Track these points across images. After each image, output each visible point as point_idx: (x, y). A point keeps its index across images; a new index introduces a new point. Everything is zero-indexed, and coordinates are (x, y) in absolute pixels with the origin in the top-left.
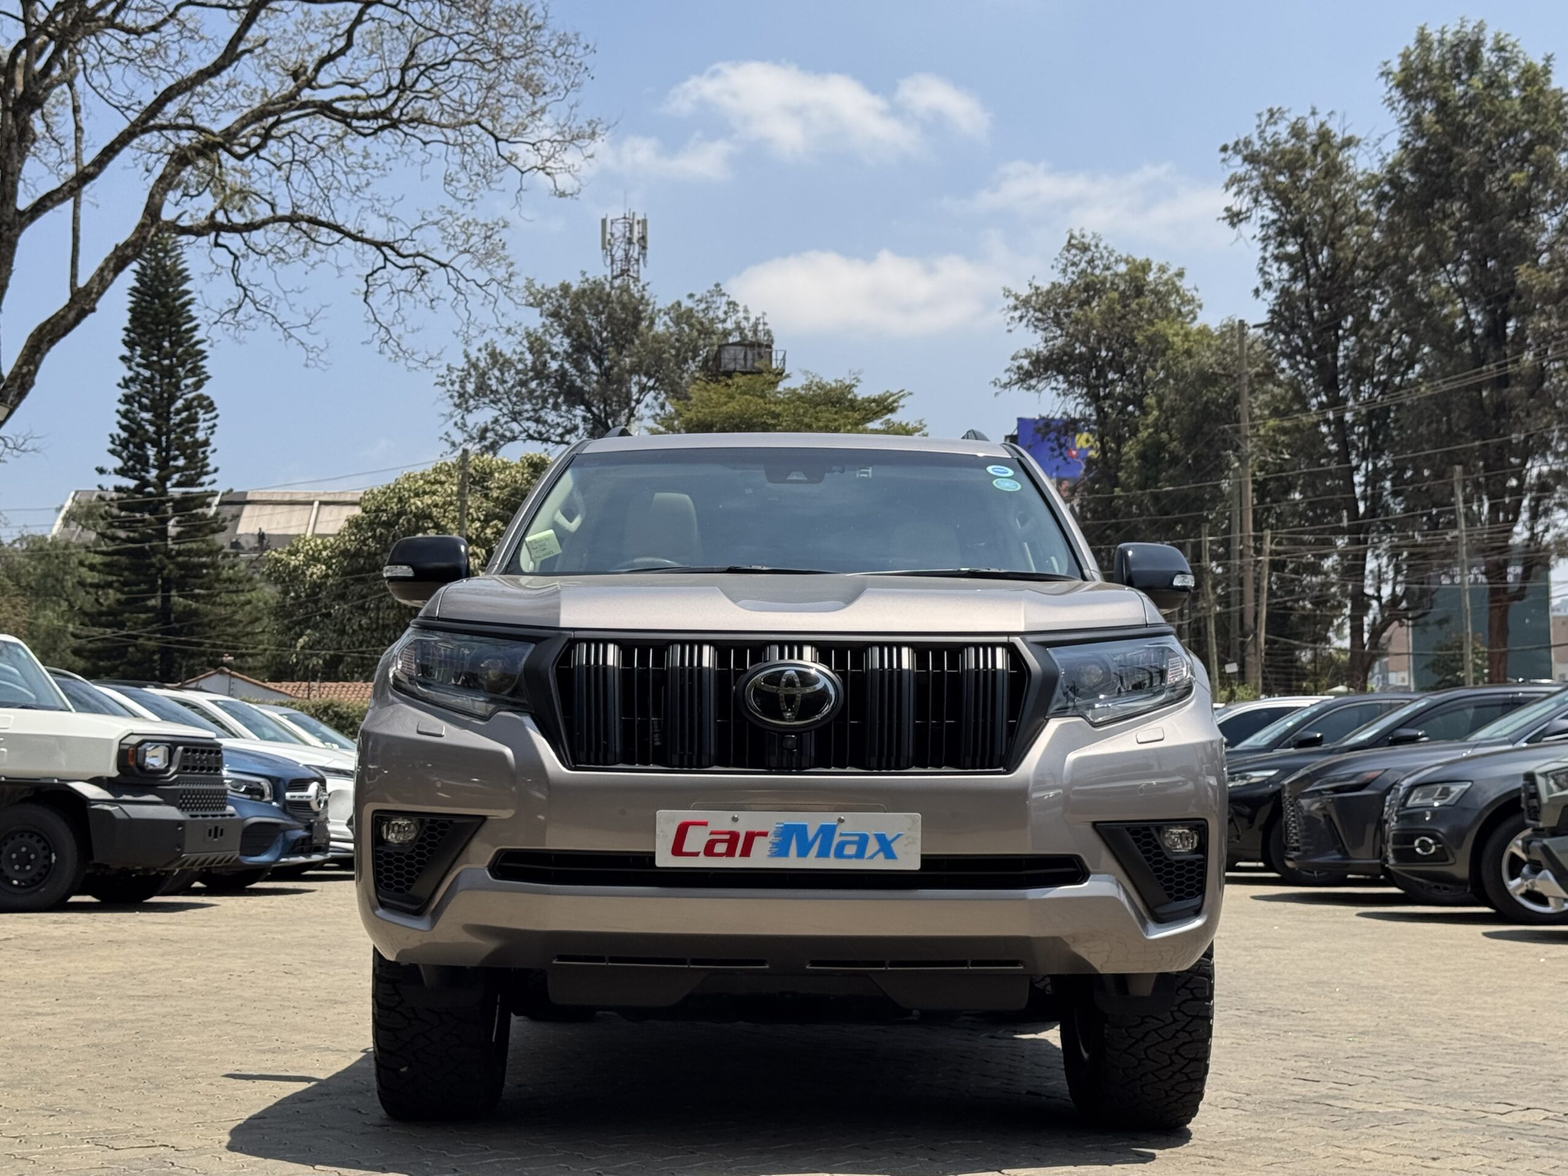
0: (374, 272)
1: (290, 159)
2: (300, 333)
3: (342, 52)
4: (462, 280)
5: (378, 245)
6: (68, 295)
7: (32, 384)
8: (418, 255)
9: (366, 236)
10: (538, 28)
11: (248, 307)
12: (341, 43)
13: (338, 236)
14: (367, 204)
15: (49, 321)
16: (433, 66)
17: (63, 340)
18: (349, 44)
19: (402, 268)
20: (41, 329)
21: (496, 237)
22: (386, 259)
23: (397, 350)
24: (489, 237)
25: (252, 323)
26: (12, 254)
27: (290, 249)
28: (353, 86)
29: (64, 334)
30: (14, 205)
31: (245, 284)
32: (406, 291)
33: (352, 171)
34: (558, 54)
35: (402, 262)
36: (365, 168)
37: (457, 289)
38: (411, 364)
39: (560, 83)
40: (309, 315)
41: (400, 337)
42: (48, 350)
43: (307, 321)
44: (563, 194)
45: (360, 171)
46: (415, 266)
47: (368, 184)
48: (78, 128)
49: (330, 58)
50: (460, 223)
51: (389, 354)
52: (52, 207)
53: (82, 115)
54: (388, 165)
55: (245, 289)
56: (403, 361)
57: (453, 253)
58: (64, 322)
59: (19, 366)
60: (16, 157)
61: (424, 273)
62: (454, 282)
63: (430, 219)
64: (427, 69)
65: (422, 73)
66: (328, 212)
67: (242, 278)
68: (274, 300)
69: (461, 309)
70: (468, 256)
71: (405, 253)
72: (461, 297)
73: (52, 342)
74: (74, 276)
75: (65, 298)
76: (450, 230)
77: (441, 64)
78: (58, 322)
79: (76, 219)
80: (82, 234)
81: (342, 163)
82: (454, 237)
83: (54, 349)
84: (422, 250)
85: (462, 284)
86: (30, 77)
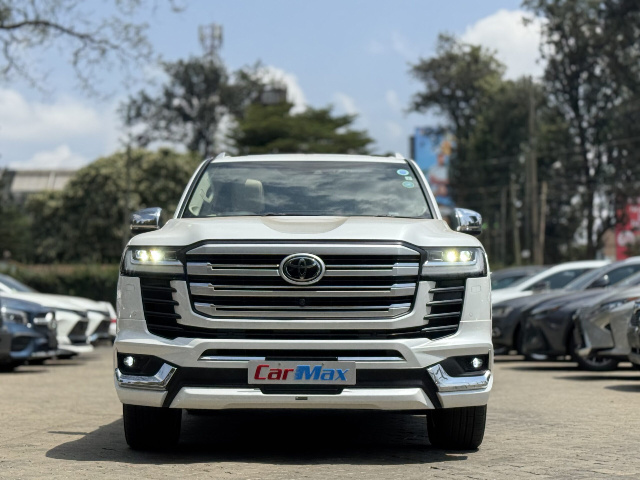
5: (81, 37)
8: (102, 41)
9: (75, 32)
19: (94, 49)
27: (34, 40)
32: (95, 62)
57: (120, 41)
63: (108, 22)
71: (96, 41)
84: (104, 39)
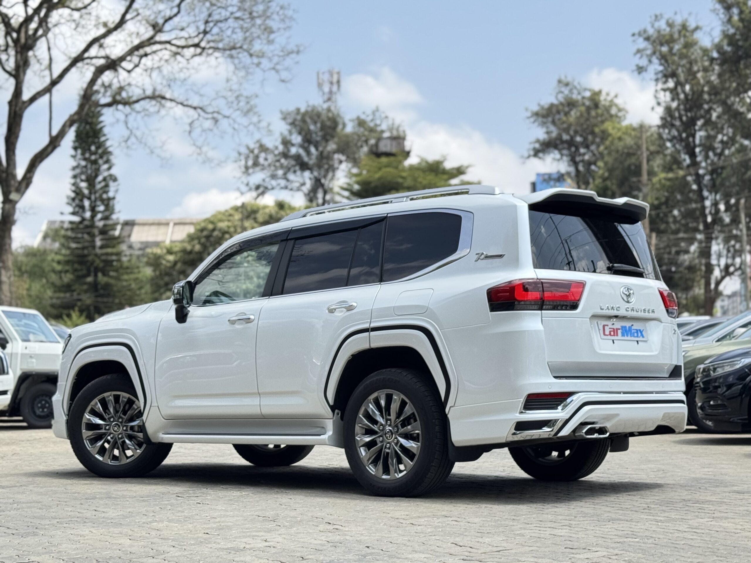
0: (194, 121)
3: (176, 15)
4: (236, 124)
5: (195, 108)
6: (48, 140)
7: (31, 182)
8: (215, 112)
9: (190, 103)
12: (175, 10)
15: (39, 152)
16: (221, 21)
17: (45, 161)
18: (179, 12)
19: (207, 119)
20: (36, 155)
21: (252, 103)
24: (249, 102)
26: (21, 122)
28: (181, 30)
29: (46, 158)
30: (22, 98)
31: (131, 128)
32: (209, 130)
35: (206, 116)
37: (234, 128)
46: (213, 118)
48: (51, 59)
49: (170, 18)
52: (39, 98)
53: (52, 51)
59: (25, 175)
60: (23, 74)
61: (218, 121)
62: (232, 125)
63: (220, 94)
64: (217, 22)
65: (215, 25)
67: (129, 125)
68: (145, 136)
70: (238, 112)
71: (208, 112)
73: (41, 162)
74: (50, 130)
77: (224, 20)
78: (44, 152)
79: (51, 102)
82: (232, 103)
83: (41, 165)
86: (28, 35)
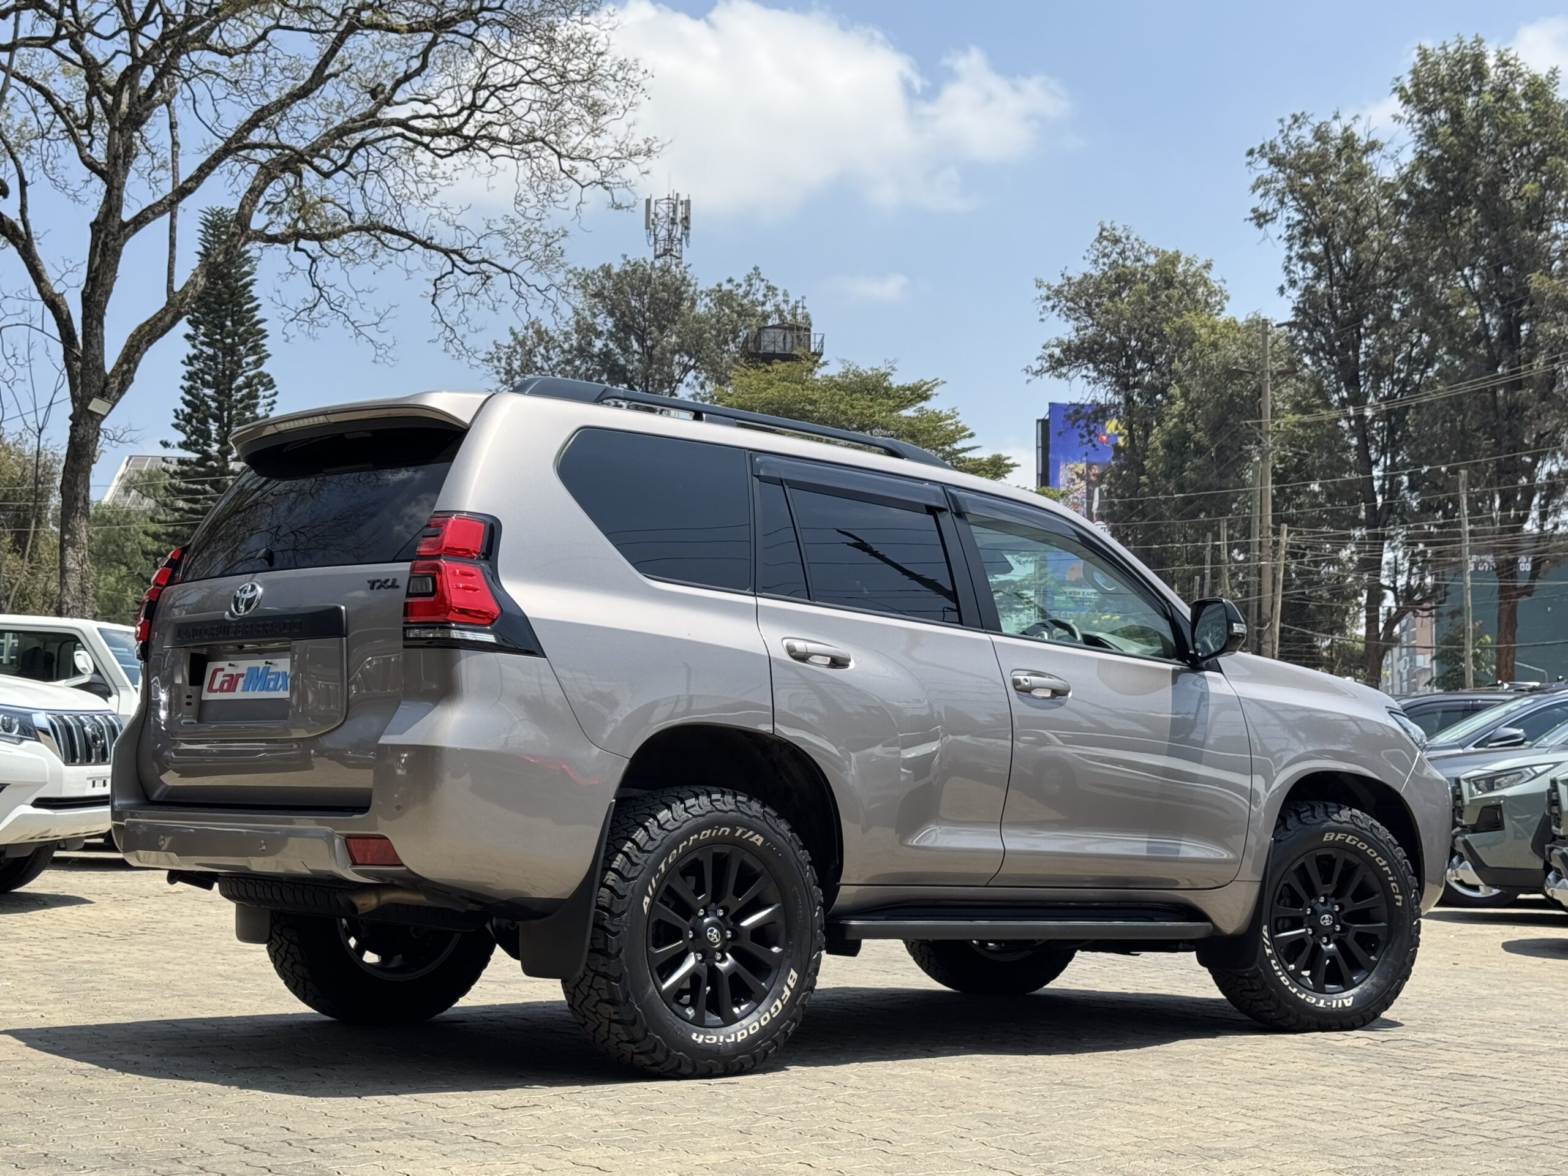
0: (443, 276)
1: (365, 169)
2: (368, 331)
3: (418, 72)
4: (524, 285)
5: (447, 252)
6: (166, 299)
7: (132, 380)
8: (484, 261)
9: (435, 242)
10: (600, 54)
11: (323, 306)
12: (416, 64)
13: (409, 242)
14: (435, 211)
15: (147, 322)
16: (503, 88)
17: (160, 340)
18: (424, 66)
19: (469, 274)
20: (140, 329)
21: (556, 245)
22: (454, 265)
23: (461, 348)
24: (550, 245)
25: (324, 320)
26: (117, 262)
27: (360, 251)
28: (425, 102)
29: (161, 335)
30: (119, 217)
31: (321, 285)
32: (471, 294)
33: (421, 181)
34: (619, 78)
35: (468, 268)
36: (434, 177)
37: (518, 293)
38: (474, 361)
39: (618, 101)
40: (378, 314)
41: (464, 336)
42: (146, 349)
43: (377, 319)
44: (619, 207)
45: (429, 180)
46: (481, 272)
47: (435, 192)
48: (175, 143)
49: (407, 77)
50: (522, 230)
51: (453, 352)
52: (154, 219)
53: (179, 131)
54: (455, 175)
55: (320, 289)
56: (465, 359)
57: (515, 259)
58: (160, 324)
59: (119, 365)
60: (122, 173)
61: (488, 277)
62: (516, 287)
63: (495, 227)
64: (497, 89)
65: (492, 94)
66: (399, 219)
67: (319, 280)
68: (347, 300)
69: (521, 311)
70: (530, 263)
71: (471, 259)
72: (522, 301)
73: (150, 342)
74: (170, 281)
75: (162, 301)
76: (512, 237)
77: (510, 85)
78: (155, 323)
79: (172, 228)
80: (177, 243)
81: (412, 172)
82: (517, 245)
83: (150, 348)
84: (486, 257)
85: (524, 289)
86: (135, 98)
